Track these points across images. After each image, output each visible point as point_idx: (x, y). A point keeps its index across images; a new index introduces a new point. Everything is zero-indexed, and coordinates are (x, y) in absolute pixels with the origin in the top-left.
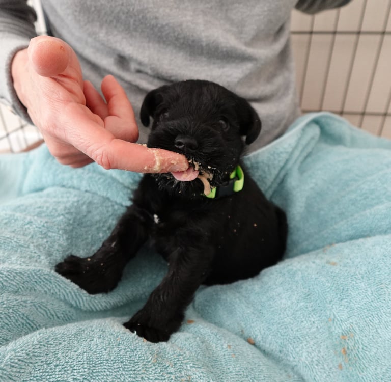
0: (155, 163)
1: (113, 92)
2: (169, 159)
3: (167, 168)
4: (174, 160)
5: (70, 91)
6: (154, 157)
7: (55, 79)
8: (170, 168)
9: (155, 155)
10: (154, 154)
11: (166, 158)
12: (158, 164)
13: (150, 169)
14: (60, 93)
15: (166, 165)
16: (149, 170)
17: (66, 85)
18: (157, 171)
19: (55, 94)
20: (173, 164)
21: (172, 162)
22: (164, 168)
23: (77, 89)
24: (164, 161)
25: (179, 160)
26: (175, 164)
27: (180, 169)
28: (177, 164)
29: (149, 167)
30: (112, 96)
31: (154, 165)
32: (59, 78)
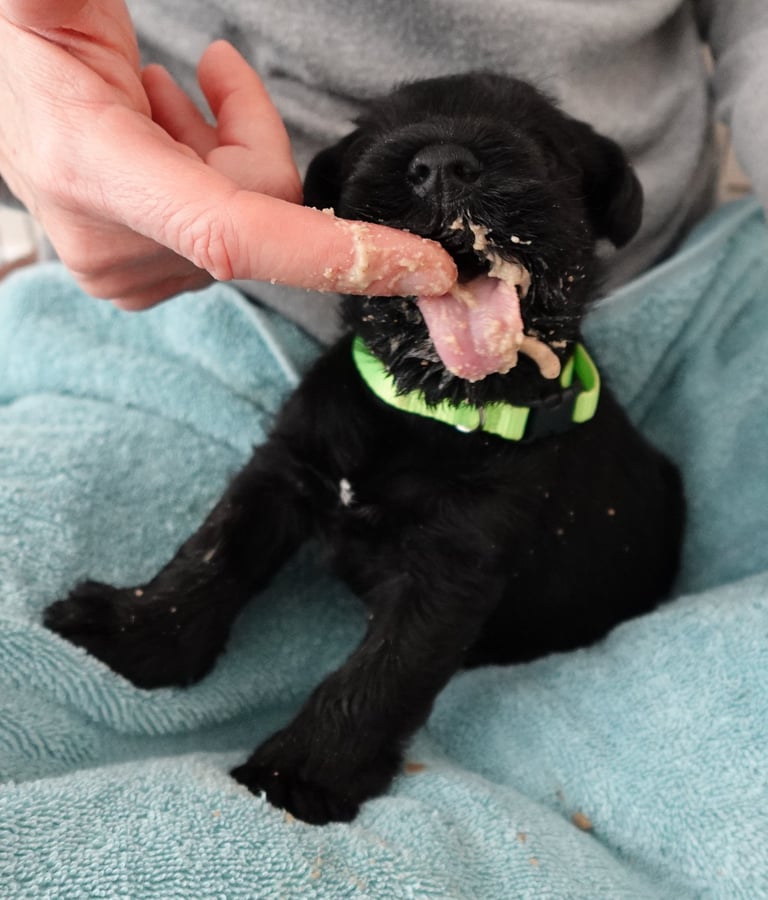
0: (352, 257)
1: (230, 83)
2: (396, 252)
3: (387, 278)
4: (410, 257)
5: (109, 79)
6: (351, 243)
7: (65, 47)
8: (395, 279)
9: (356, 238)
10: (351, 234)
11: (387, 251)
12: (361, 262)
13: (340, 277)
14: (80, 82)
15: (386, 268)
16: (337, 280)
17: (93, 63)
18: (357, 285)
19: (66, 85)
20: (405, 268)
21: (403, 263)
22: (380, 278)
23: (125, 73)
24: (379, 255)
25: (424, 259)
26: (411, 268)
27: (428, 287)
28: (418, 269)
29: (339, 271)
30: (227, 94)
31: (350, 266)
32: (73, 42)
